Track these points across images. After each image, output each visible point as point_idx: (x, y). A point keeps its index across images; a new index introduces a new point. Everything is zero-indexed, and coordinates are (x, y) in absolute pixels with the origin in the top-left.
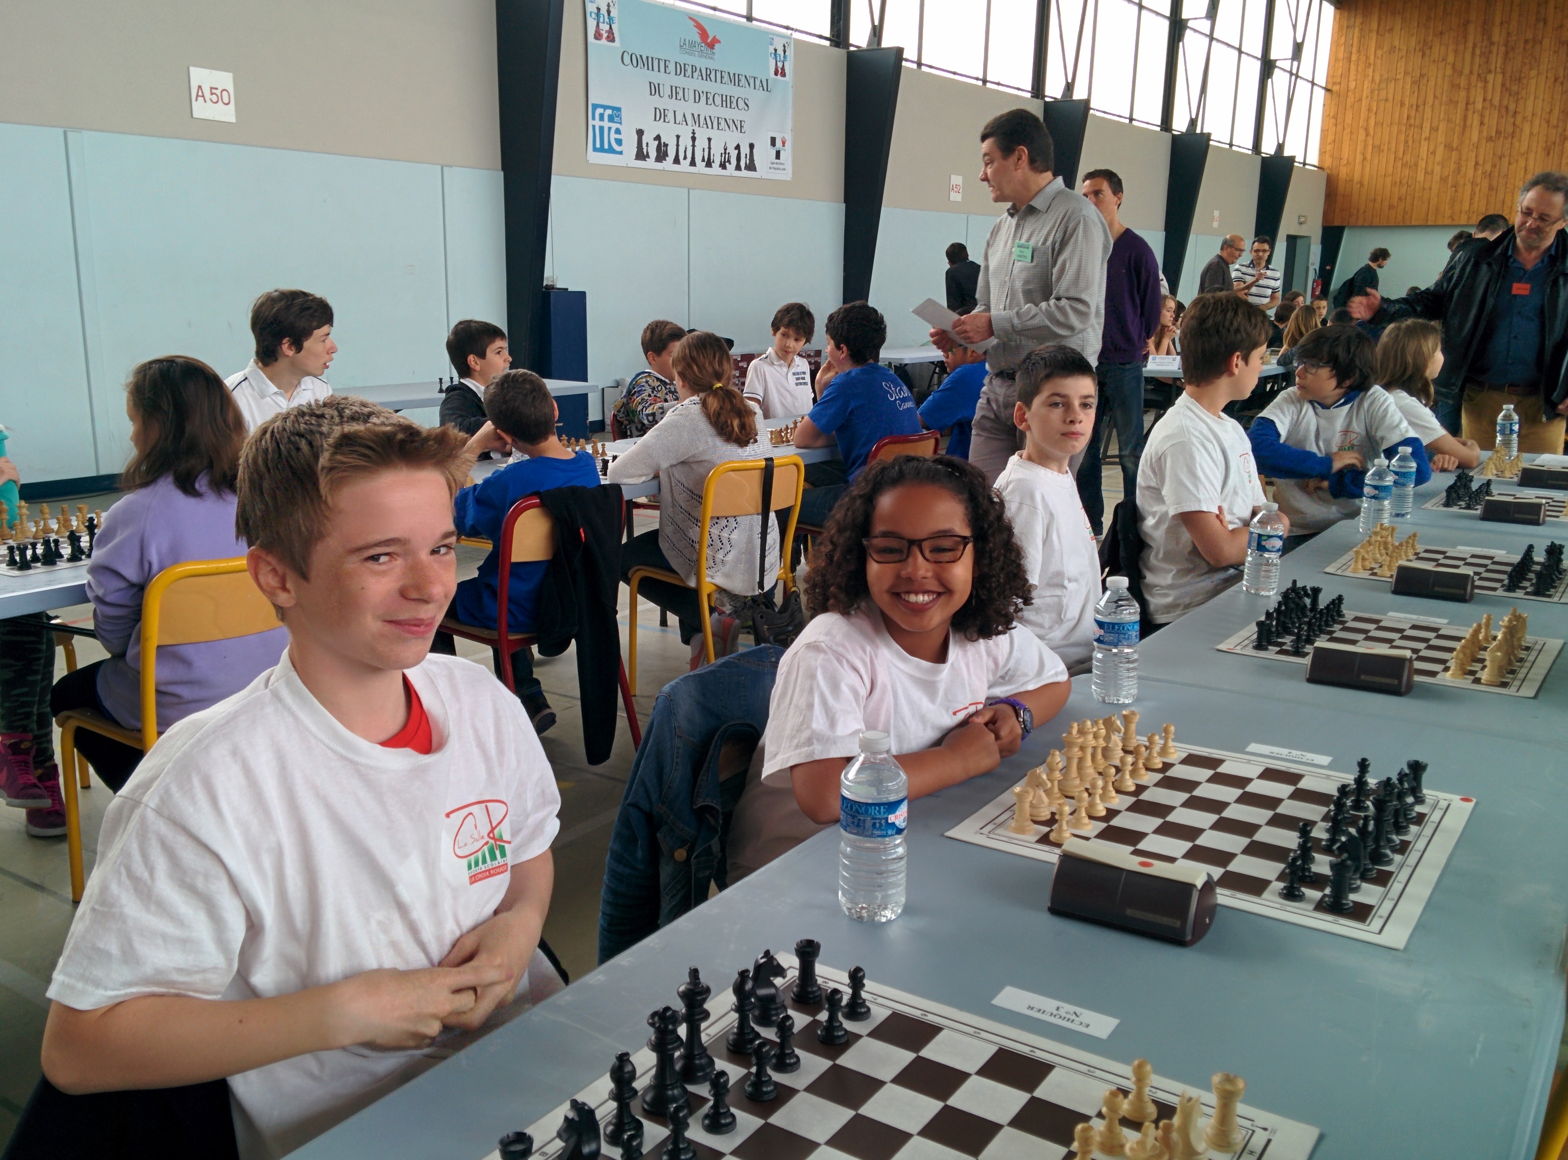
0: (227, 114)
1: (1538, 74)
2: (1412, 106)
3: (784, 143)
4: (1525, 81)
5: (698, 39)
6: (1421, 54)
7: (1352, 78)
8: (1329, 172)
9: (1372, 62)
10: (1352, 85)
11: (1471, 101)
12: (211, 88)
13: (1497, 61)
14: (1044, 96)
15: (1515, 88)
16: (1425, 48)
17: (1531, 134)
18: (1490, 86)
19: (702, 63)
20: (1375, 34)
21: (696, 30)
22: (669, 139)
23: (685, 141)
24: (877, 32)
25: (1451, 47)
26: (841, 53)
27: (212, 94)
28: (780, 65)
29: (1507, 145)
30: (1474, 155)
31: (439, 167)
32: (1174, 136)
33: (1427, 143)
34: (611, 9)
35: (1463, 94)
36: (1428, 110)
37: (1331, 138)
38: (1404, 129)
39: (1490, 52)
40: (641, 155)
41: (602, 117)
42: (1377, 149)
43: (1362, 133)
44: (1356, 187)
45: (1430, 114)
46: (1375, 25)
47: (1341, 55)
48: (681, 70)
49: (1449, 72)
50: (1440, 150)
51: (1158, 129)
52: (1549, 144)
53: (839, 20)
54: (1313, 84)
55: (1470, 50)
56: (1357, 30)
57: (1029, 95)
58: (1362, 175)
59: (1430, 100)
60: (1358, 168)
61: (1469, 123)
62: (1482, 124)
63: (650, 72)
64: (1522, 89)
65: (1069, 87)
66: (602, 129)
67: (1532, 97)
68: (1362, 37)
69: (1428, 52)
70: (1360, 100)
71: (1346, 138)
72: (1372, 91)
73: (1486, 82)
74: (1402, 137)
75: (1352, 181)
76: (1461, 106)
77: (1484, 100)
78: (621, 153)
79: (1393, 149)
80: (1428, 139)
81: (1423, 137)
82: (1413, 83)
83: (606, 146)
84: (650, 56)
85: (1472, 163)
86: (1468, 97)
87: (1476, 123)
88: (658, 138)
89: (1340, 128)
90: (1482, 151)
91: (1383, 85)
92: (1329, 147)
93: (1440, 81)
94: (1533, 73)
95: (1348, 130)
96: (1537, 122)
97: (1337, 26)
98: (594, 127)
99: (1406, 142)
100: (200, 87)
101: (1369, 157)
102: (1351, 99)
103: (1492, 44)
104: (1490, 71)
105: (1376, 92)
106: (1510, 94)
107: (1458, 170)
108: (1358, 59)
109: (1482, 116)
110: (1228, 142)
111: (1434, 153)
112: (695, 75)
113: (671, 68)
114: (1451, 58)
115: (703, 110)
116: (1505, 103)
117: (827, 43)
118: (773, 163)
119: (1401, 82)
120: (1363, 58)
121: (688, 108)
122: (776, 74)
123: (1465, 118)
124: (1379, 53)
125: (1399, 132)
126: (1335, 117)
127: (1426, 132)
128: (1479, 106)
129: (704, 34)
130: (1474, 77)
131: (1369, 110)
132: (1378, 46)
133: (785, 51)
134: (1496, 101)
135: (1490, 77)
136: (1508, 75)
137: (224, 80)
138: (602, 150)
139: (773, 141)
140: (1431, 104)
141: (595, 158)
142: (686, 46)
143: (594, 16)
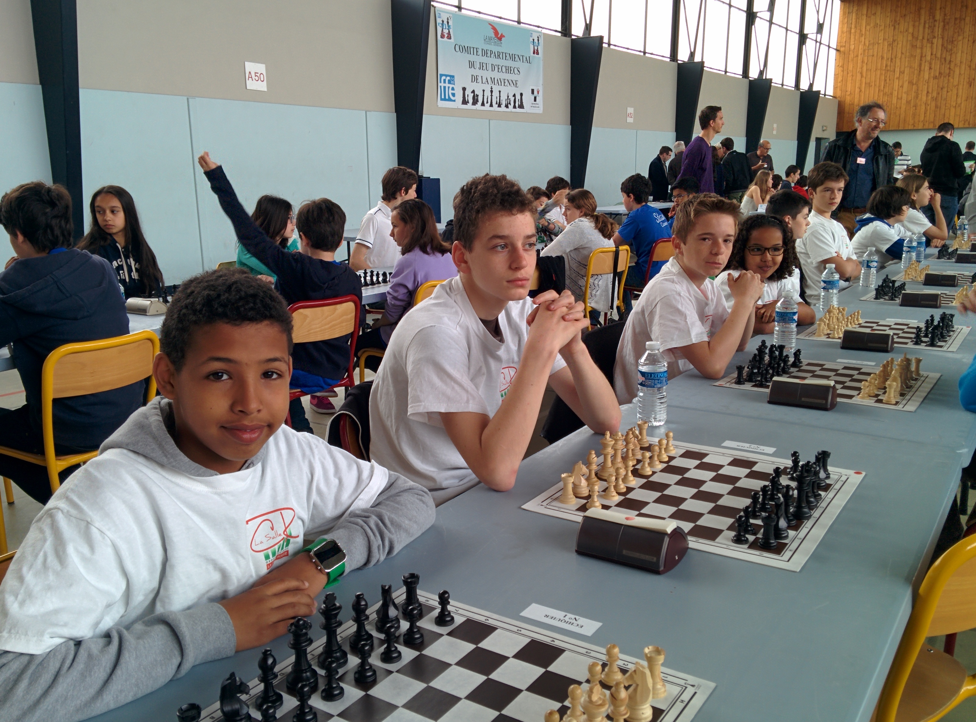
0: (262, 86)
1: (963, 38)
2: (888, 59)
3: (538, 92)
4: (955, 43)
5: (493, 36)
6: (893, 28)
7: (852, 43)
8: (839, 99)
9: (864, 33)
10: (852, 47)
11: (924, 55)
12: (255, 73)
13: (938, 31)
14: (677, 60)
15: (949, 47)
16: (895, 24)
17: (960, 74)
18: (935, 45)
19: (495, 49)
20: (865, 17)
21: (493, 31)
22: (479, 92)
23: (488, 93)
24: (588, 27)
25: (911, 24)
26: (567, 40)
27: (256, 76)
28: (536, 48)
29: (946, 81)
30: (926, 87)
31: (364, 112)
32: (750, 81)
33: (897, 81)
34: (449, 21)
35: (919, 51)
36: (898, 61)
37: (840, 79)
38: (884, 72)
39: (934, 26)
40: (465, 102)
41: (445, 81)
42: (869, 85)
43: (859, 75)
45: (899, 64)
46: (865, 11)
47: (845, 29)
48: (485, 53)
49: (910, 38)
50: (906, 85)
51: (741, 77)
52: (971, 80)
53: (566, 21)
54: (829, 47)
55: (923, 24)
56: (854, 15)
57: (668, 60)
58: (859, 101)
59: (899, 55)
60: (857, 96)
61: (922, 68)
62: (930, 68)
63: (469, 55)
64: (954, 47)
65: (692, 55)
66: (445, 87)
67: (960, 52)
68: (857, 18)
69: (897, 26)
70: (857, 56)
71: (849, 79)
72: (864, 51)
73: (932, 43)
74: (883, 78)
75: (853, 104)
76: (918, 58)
77: (932, 54)
78: (454, 101)
79: (878, 85)
80: (898, 78)
81: (895, 77)
82: (889, 45)
83: (447, 98)
84: (469, 46)
85: (925, 92)
86: (922, 53)
87: (927, 68)
88: (473, 92)
89: (845, 73)
90: (931, 84)
91: (871, 47)
92: (839, 84)
93: (904, 43)
94: (960, 38)
95: (850, 74)
96: (963, 67)
97: (842, 13)
98: (441, 87)
99: (885, 80)
100: (250, 72)
101: (863, 90)
102: (852, 56)
103: (935, 21)
104: (934, 37)
105: (867, 51)
106: (947, 51)
107: (917, 97)
108: (855, 32)
109: (930, 64)
110: (781, 83)
111: (902, 87)
112: (492, 55)
113: (480, 52)
114: (911, 30)
115: (496, 75)
116: (944, 56)
117: (559, 34)
118: (533, 104)
119: (882, 44)
120: (858, 31)
121: (488, 74)
122: (534, 53)
123: (920, 65)
124: (868, 27)
125: (881, 74)
126: (842, 66)
127: (897, 74)
128: (928, 58)
129: (496, 33)
130: (925, 41)
131: (863, 62)
132: (867, 24)
133: (538, 40)
134: (939, 55)
135: (935, 41)
136: (946, 38)
137: (261, 68)
138: (445, 99)
139: (533, 91)
140: (900, 57)
141: (442, 104)
142: (488, 40)
143: (440, 25)
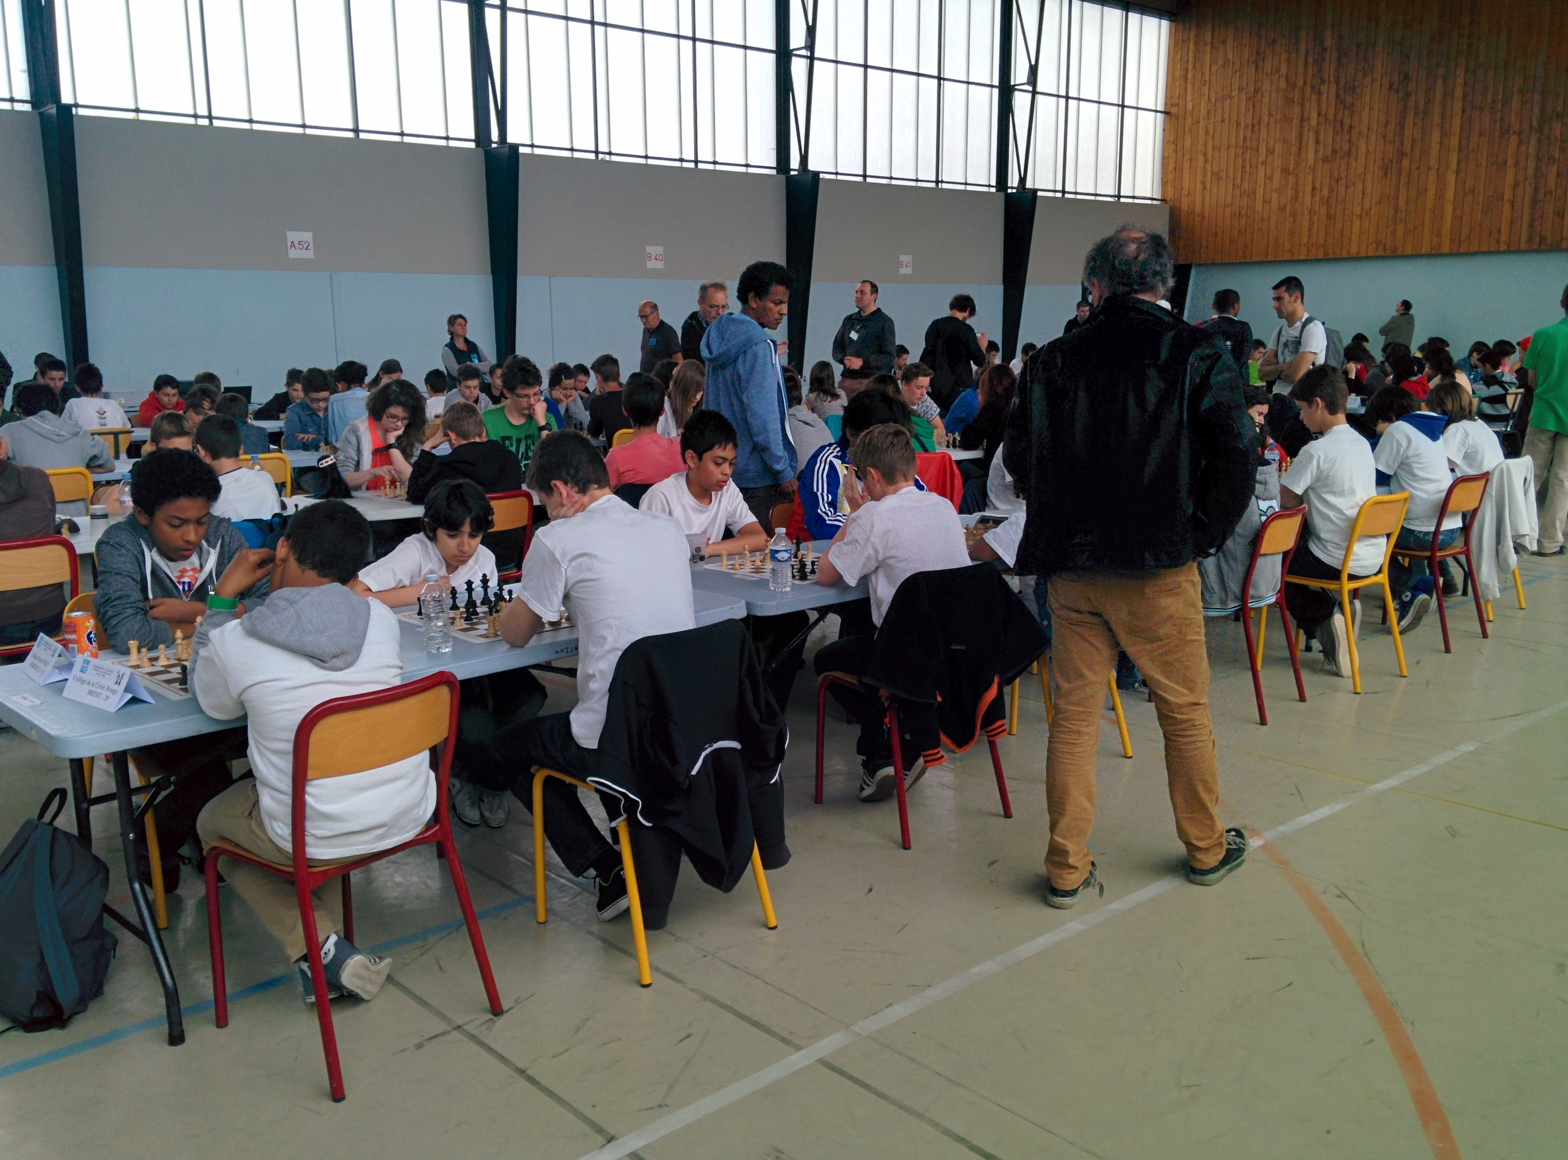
1: (1373, 81)
2: (1247, 126)
4: (1359, 91)
6: (1254, 66)
7: (1189, 97)
8: (1171, 203)
9: (1207, 79)
10: (1190, 105)
11: (1306, 118)
13: (1330, 68)
15: (1349, 99)
16: (1258, 60)
17: (1368, 152)
18: (1324, 97)
20: (1209, 46)
25: (1284, 56)
29: (1344, 166)
30: (1310, 178)
33: (1263, 167)
35: (1297, 109)
36: (1263, 128)
37: (1171, 166)
38: (1240, 152)
39: (1323, 59)
42: (1217, 176)
43: (1201, 158)
44: (1198, 219)
45: (1265, 136)
46: (1209, 38)
47: (1178, 73)
49: (1283, 84)
50: (1277, 174)
52: (1386, 161)
55: (1303, 57)
56: (1191, 44)
58: (1203, 206)
59: (1265, 119)
60: (1198, 198)
61: (1304, 141)
62: (1317, 142)
64: (1357, 99)
67: (1367, 108)
68: (1197, 51)
69: (1260, 63)
70: (1198, 122)
71: (1187, 164)
72: (1209, 112)
73: (1320, 93)
74: (1240, 161)
75: (1193, 213)
76: (1296, 122)
77: (1319, 115)
79: (1231, 176)
80: (1264, 163)
81: (1260, 160)
82: (1248, 99)
85: (1309, 189)
86: (1302, 113)
87: (1312, 142)
89: (1180, 153)
90: (1319, 173)
91: (1219, 105)
92: (1170, 176)
93: (1274, 95)
94: (1367, 80)
95: (1187, 157)
96: (1373, 137)
97: (1173, 41)
99: (1244, 167)
101: (1208, 187)
102: (1189, 122)
103: (1324, 49)
104: (1323, 81)
105: (1213, 113)
106: (1345, 107)
107: (1296, 197)
108: (1194, 77)
109: (1317, 133)
111: (1271, 178)
114: (1284, 70)
116: (1340, 116)
119: (1236, 99)
120: (1199, 75)
123: (1300, 136)
124: (1214, 68)
125: (1236, 155)
126: (1175, 143)
127: (1262, 157)
128: (1314, 123)
130: (1308, 89)
131: (1207, 133)
132: (1213, 61)
134: (1331, 117)
135: (1324, 88)
136: (1342, 83)
140: (1266, 122)
